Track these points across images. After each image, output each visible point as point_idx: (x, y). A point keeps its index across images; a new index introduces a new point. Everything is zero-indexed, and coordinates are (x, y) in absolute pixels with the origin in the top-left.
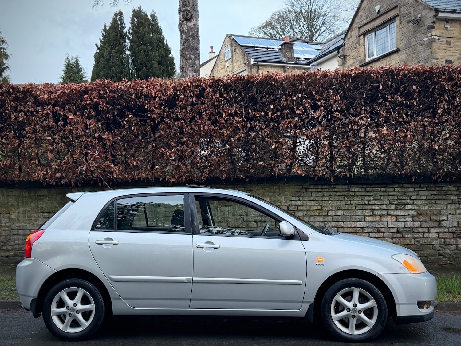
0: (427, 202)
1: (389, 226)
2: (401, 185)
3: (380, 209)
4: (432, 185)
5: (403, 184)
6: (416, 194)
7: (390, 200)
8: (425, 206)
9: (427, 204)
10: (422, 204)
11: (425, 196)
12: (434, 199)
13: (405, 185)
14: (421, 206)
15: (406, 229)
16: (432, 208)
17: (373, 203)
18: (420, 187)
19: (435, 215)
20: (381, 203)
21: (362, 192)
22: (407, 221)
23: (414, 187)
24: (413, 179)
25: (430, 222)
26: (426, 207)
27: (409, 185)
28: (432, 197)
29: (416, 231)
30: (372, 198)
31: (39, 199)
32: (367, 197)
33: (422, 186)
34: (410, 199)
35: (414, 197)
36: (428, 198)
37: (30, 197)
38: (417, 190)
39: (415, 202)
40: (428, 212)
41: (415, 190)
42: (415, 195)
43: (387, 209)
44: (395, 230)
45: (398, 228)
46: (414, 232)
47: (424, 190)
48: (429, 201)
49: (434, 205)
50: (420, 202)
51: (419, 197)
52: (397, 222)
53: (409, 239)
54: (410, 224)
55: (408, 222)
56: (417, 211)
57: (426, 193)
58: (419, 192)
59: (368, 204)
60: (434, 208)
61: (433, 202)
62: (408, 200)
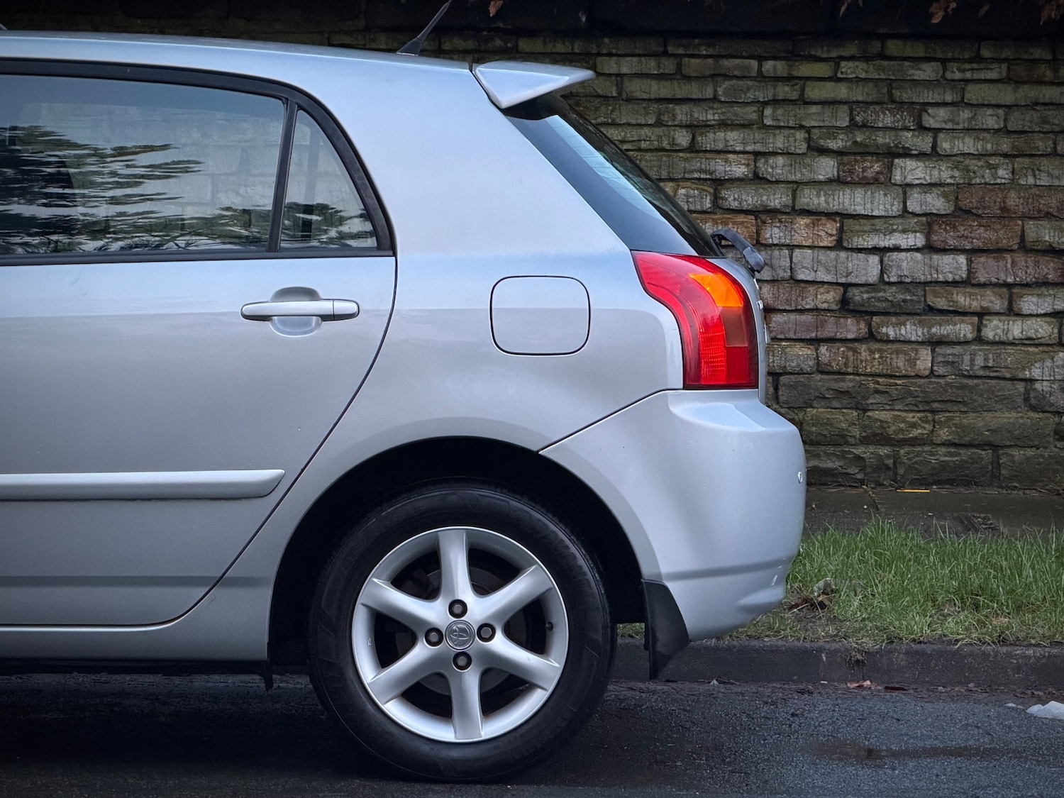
0: (1005, 146)
1: (801, 277)
2: (875, 46)
3: (757, 179)
4: (1037, 53)
5: (883, 38)
6: (949, 98)
7: (809, 130)
8: (994, 168)
9: (1005, 156)
10: (979, 156)
11: (1001, 112)
12: (1047, 127)
13: (893, 47)
14: (973, 164)
15: (890, 293)
16: (1031, 180)
17: (720, 146)
18: (978, 58)
19: (1048, 216)
20: (763, 142)
21: (661, 77)
22: (897, 249)
23: (944, 62)
24: (932, 15)
25: (1020, 258)
26: (1001, 172)
27: (919, 50)
28: (1035, 115)
29: (941, 303)
30: (711, 117)
32: (685, 108)
33: (986, 53)
34: (922, 128)
35: (942, 113)
36: (1017, 121)
38: (958, 75)
39: (945, 145)
40: (1013, 200)
41: (949, 75)
42: (945, 104)
43: (792, 178)
44: (828, 298)
45: (846, 286)
46: (931, 310)
47: (993, 75)
48: (1020, 141)
49: (1044, 161)
50: (968, 145)
51: (965, 114)
52: (843, 254)
53: (906, 347)
54: (909, 266)
55: (903, 254)
56: (954, 192)
57: (1007, 95)
58: (970, 87)
59: (693, 148)
60: (1044, 181)
61: (1042, 144)
62: (908, 129)
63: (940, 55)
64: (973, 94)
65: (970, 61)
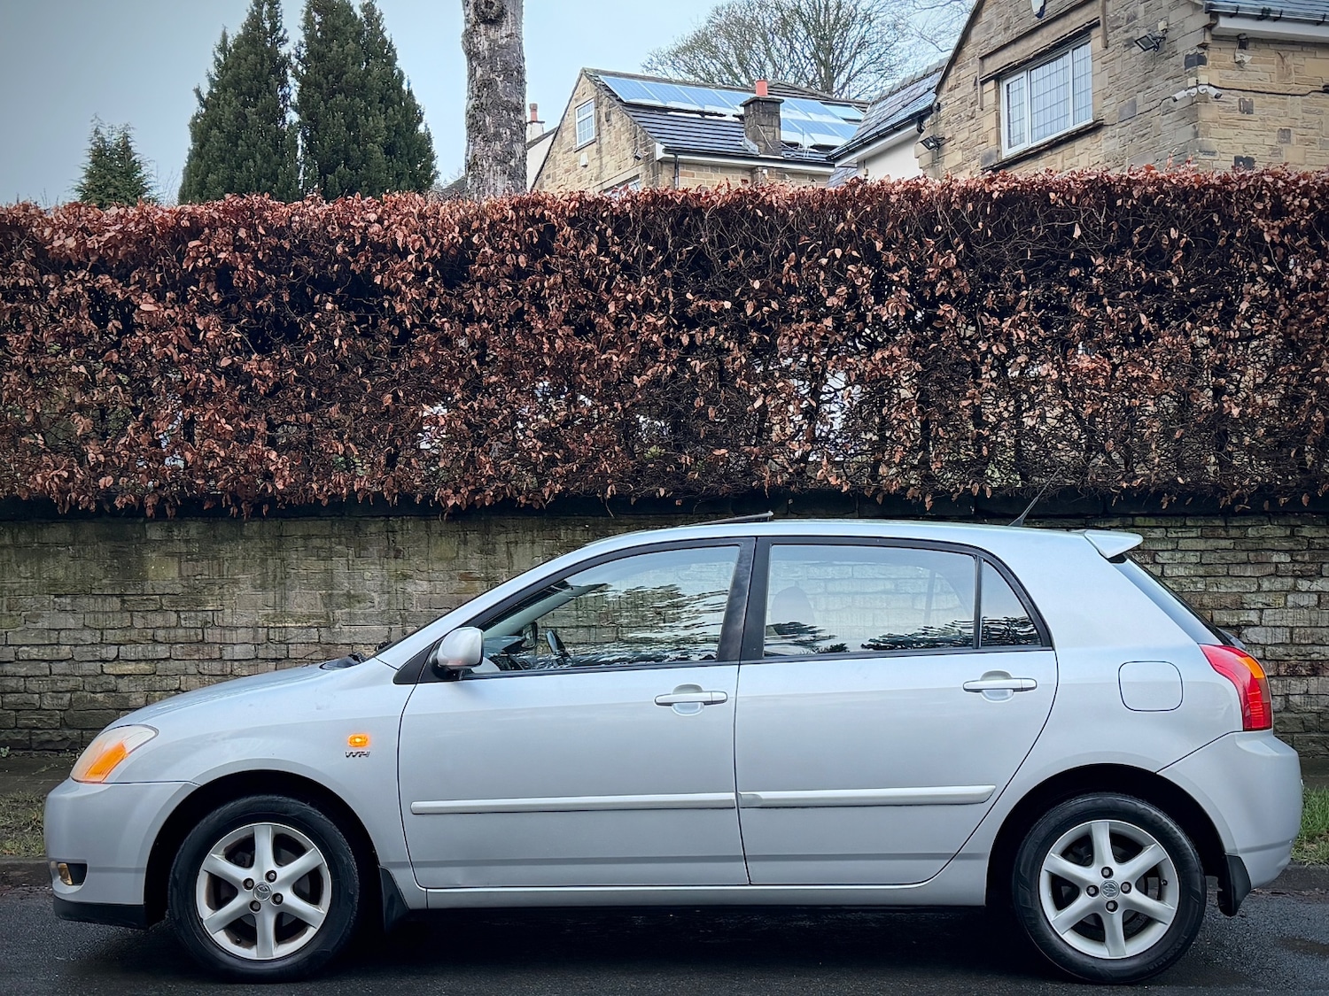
0: (1201, 571)
2: (1129, 521)
4: (1217, 523)
5: (1133, 516)
6: (1170, 547)
8: (1196, 583)
9: (1201, 577)
10: (1187, 577)
11: (1198, 554)
12: (1223, 561)
13: (1140, 521)
14: (1183, 581)
16: (1215, 589)
18: (1184, 526)
19: (1226, 608)
23: (1166, 528)
24: (1163, 504)
26: (1199, 585)
27: (1153, 522)
28: (1217, 555)
31: (43, 552)
33: (1189, 523)
34: (1155, 563)
35: (1166, 555)
36: (1207, 558)
37: (16, 546)
38: (1174, 535)
39: (1168, 572)
40: (1206, 600)
41: (1169, 535)
42: (1168, 550)
47: (1194, 535)
48: (1210, 569)
49: (1223, 579)
50: (1181, 571)
51: (1179, 555)
57: (1201, 545)
58: (1181, 541)
60: (1223, 590)
61: (1222, 570)
62: (1148, 563)
63: (1164, 525)
64: (1183, 544)
65: (1180, 527)
